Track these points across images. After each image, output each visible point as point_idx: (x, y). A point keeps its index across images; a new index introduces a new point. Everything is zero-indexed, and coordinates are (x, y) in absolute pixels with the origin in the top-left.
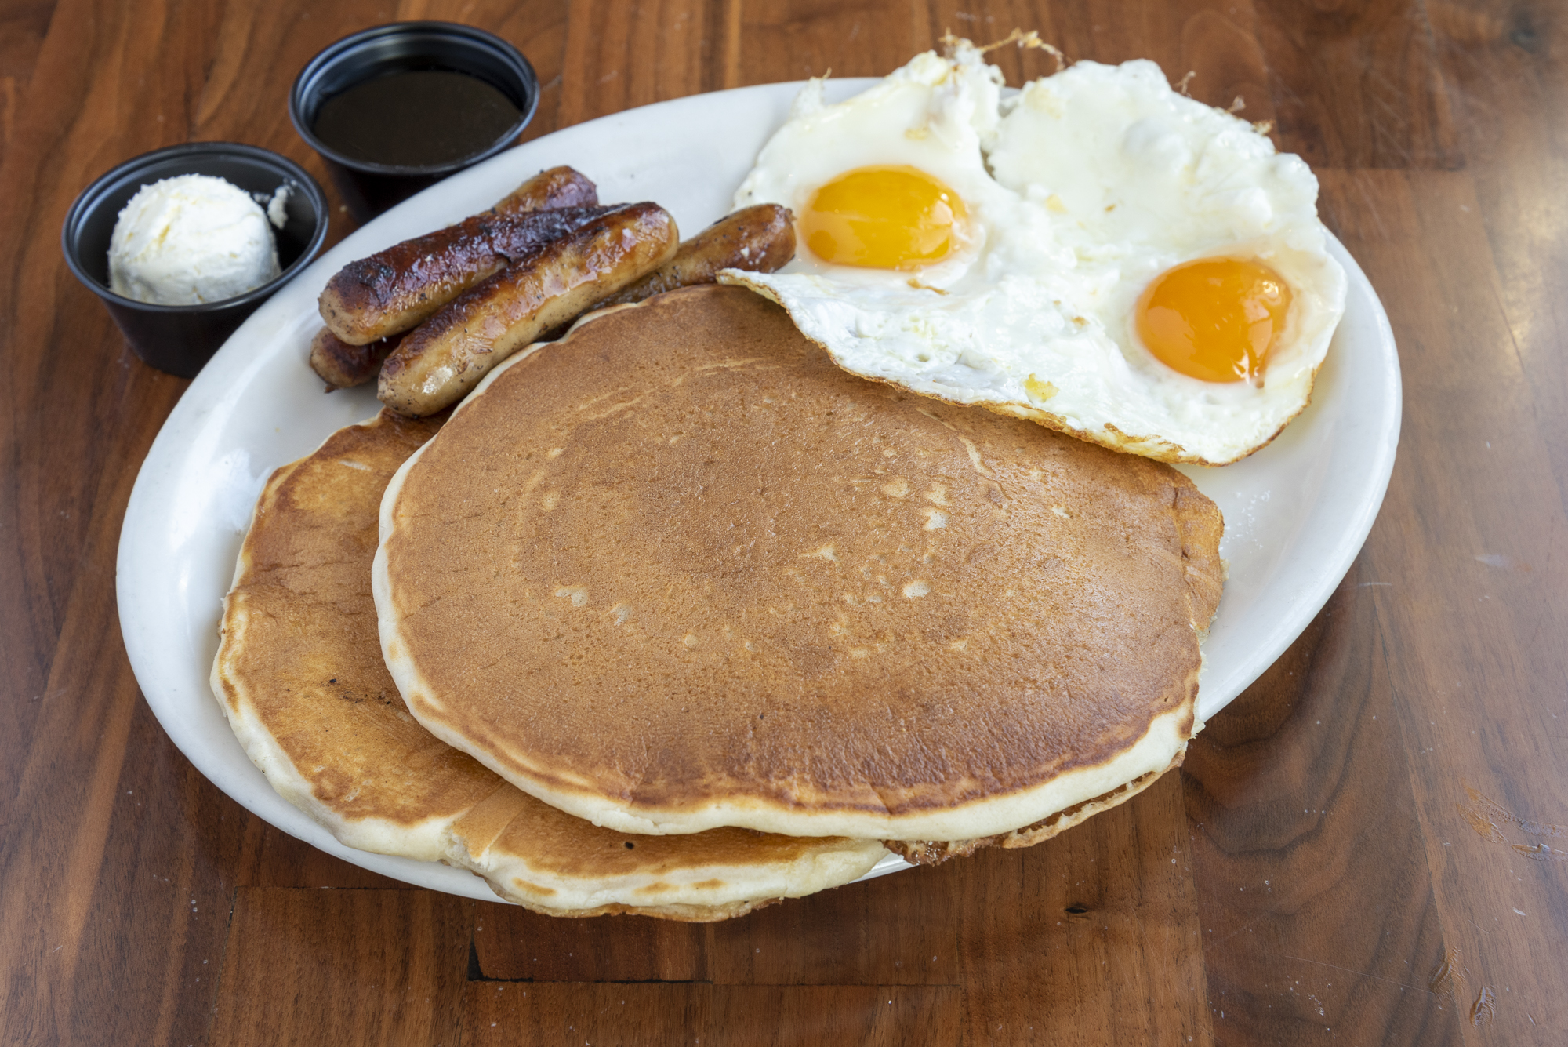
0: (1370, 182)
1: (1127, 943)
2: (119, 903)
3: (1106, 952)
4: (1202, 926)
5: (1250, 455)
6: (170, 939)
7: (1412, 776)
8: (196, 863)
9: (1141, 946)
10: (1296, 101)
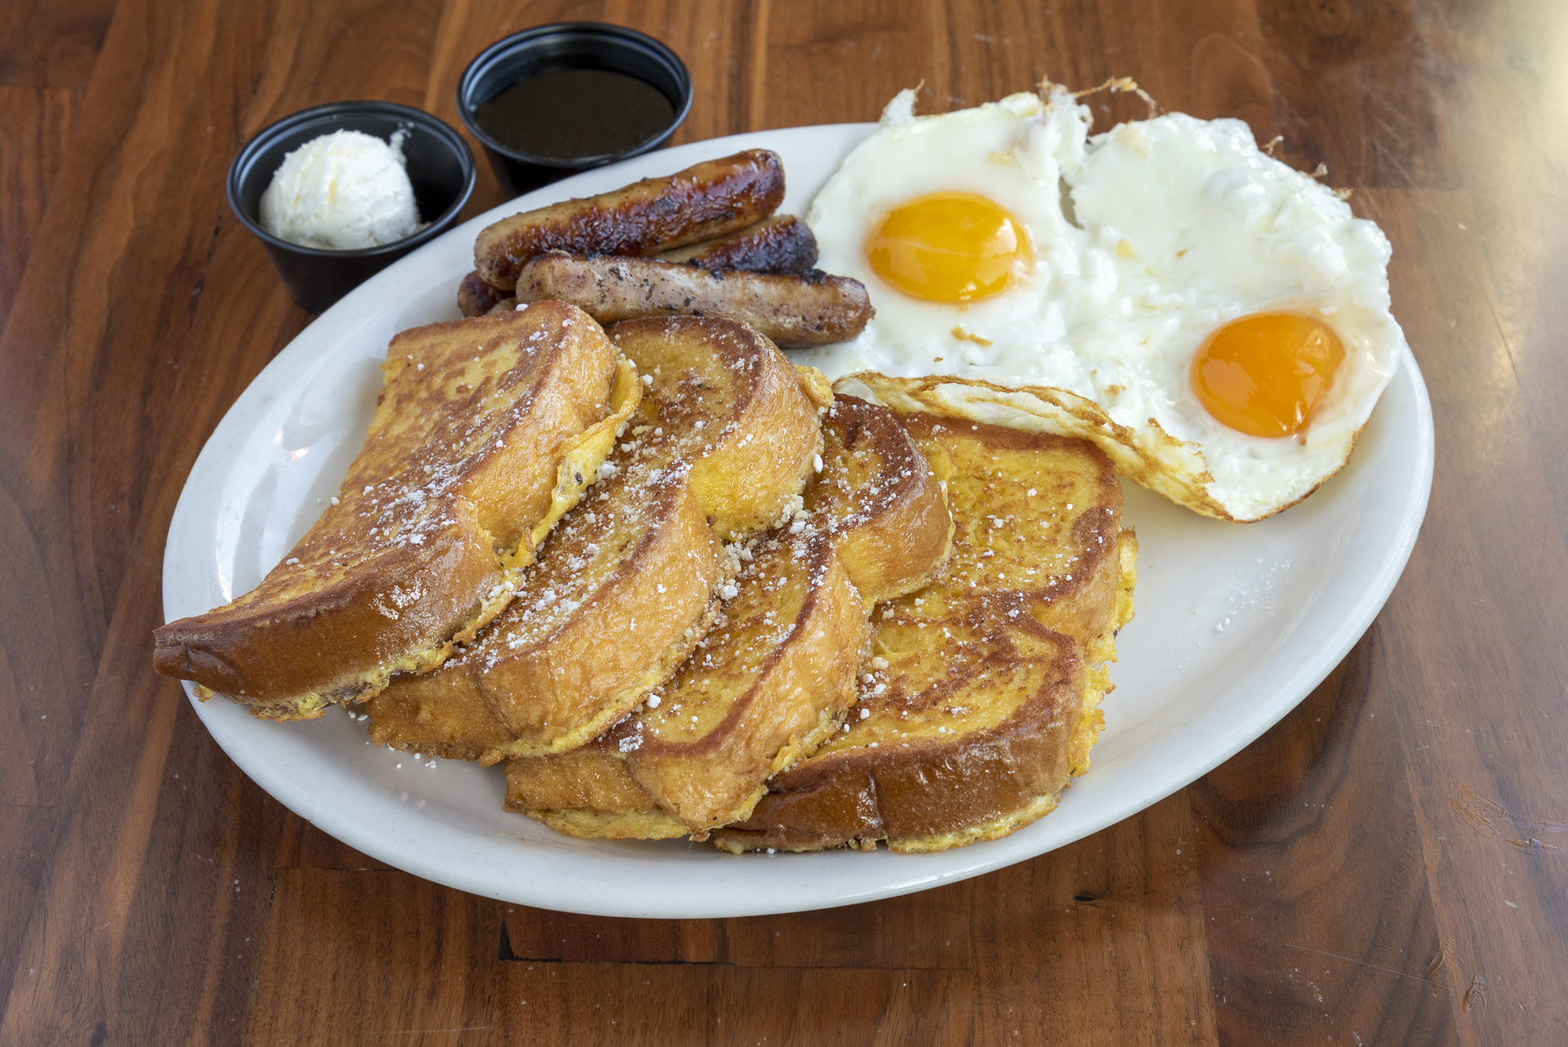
0: (1372, 200)
1: (1133, 930)
2: (165, 883)
3: (1113, 939)
4: (1206, 915)
5: (1282, 511)
6: (213, 917)
7: (1408, 772)
8: (239, 845)
9: (1146, 933)
10: (1301, 122)
